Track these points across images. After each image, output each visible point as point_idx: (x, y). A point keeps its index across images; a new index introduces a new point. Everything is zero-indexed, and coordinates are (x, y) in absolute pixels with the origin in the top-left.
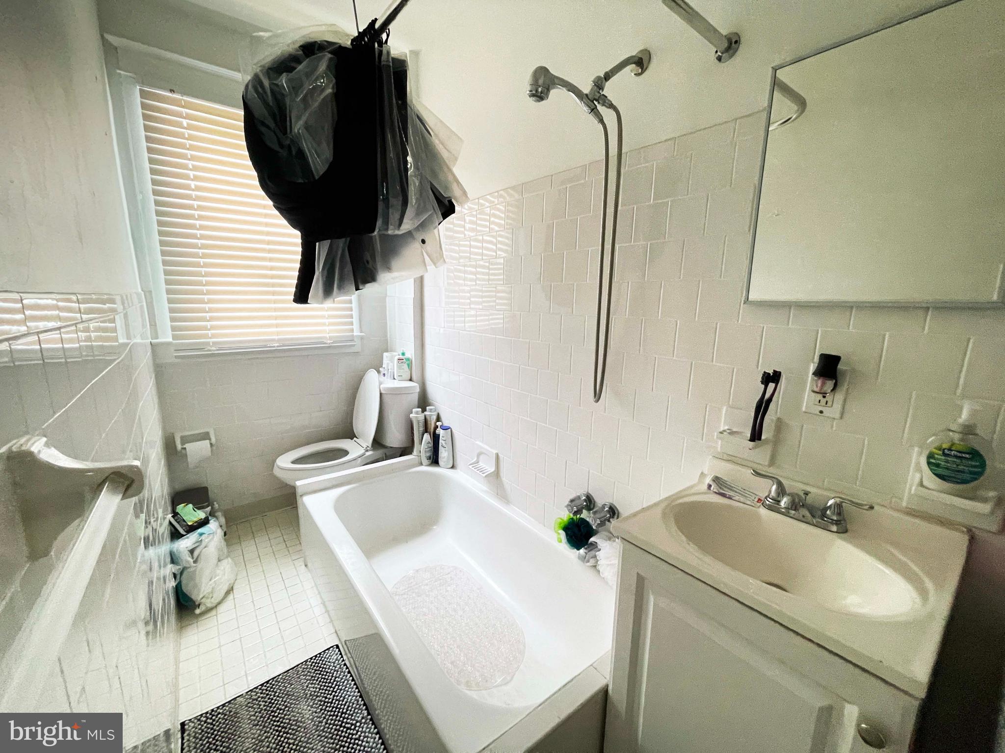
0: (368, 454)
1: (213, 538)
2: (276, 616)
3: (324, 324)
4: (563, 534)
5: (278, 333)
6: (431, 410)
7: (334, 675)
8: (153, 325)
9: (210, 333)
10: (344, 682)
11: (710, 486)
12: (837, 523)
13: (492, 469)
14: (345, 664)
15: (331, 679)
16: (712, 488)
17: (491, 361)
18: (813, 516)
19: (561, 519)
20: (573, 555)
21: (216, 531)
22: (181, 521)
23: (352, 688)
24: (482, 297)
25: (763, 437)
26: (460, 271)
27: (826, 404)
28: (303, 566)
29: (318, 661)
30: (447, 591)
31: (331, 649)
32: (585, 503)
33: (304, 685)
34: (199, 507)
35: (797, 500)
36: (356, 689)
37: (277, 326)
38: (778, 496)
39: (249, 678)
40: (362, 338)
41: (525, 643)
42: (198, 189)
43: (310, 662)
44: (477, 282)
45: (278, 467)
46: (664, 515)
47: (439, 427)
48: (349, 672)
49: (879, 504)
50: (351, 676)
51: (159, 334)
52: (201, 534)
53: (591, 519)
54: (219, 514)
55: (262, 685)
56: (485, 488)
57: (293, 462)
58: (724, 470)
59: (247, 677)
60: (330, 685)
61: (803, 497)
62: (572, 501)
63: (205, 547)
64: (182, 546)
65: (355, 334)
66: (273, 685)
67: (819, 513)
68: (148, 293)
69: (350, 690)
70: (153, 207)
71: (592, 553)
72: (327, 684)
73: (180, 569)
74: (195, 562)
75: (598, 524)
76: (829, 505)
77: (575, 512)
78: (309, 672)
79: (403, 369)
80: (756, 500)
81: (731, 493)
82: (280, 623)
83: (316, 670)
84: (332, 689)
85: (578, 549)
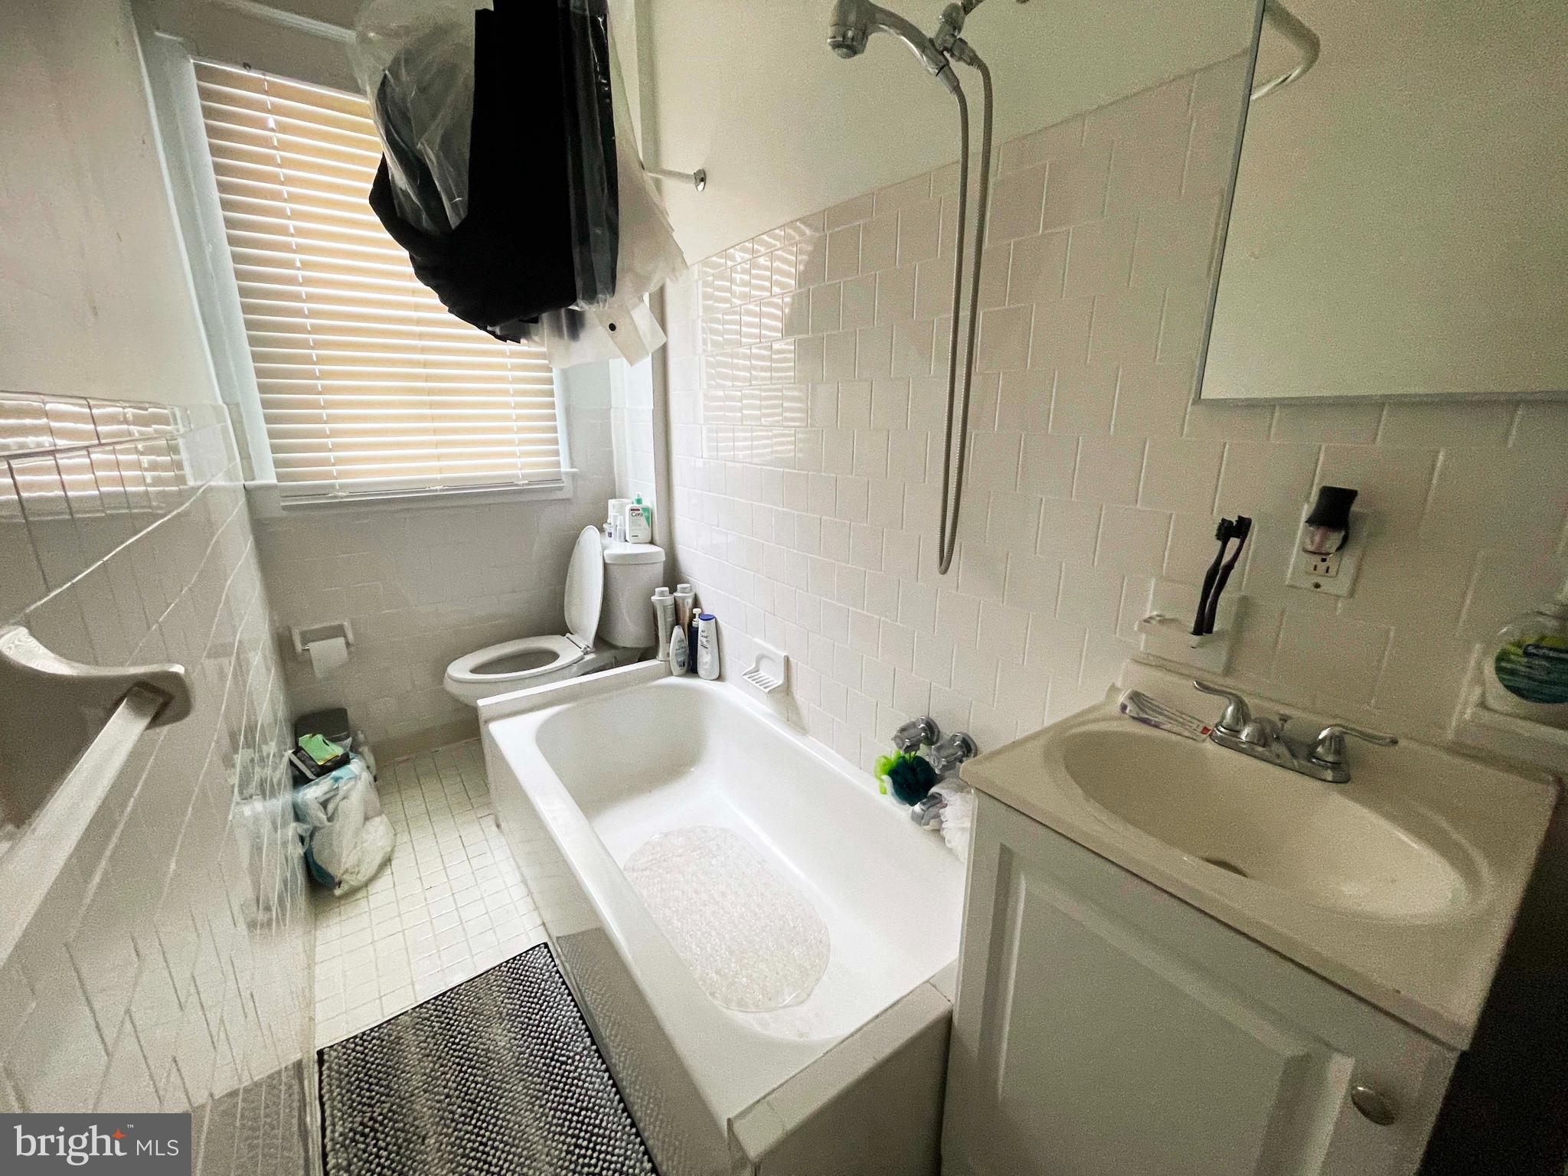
0: (588, 657)
1: (355, 785)
2: (454, 899)
3: (512, 455)
4: (887, 780)
5: (441, 470)
6: (683, 590)
7: (542, 986)
8: (246, 457)
9: (334, 469)
10: (556, 997)
11: (1124, 707)
12: (1335, 766)
13: (779, 681)
14: (557, 972)
15: (537, 992)
16: (1127, 711)
17: (777, 510)
18: (1294, 755)
19: (885, 758)
20: (904, 812)
21: (361, 775)
22: (307, 759)
23: (569, 1006)
24: (760, 408)
25: (1215, 629)
26: (725, 365)
27: (1327, 572)
28: (494, 828)
29: (517, 966)
30: (711, 864)
31: (537, 949)
32: (923, 734)
33: (497, 1000)
34: (333, 738)
35: (1268, 730)
36: (574, 1007)
37: (439, 457)
38: (1238, 724)
39: (417, 987)
40: (573, 476)
41: (829, 945)
42: (300, 233)
43: (505, 967)
44: (753, 382)
45: (451, 678)
46: (1048, 753)
47: (697, 616)
48: (564, 983)
49: (1406, 737)
50: (567, 988)
51: (256, 474)
52: (337, 779)
53: (932, 758)
54: (365, 749)
55: (436, 998)
56: (770, 711)
57: (474, 671)
58: (1150, 681)
59: (413, 986)
60: (536, 1000)
61: (1279, 724)
62: (903, 730)
63: (344, 798)
64: (308, 796)
65: (563, 470)
66: (453, 999)
67: (1304, 751)
68: (234, 407)
69: (565, 1008)
70: (230, 265)
71: (933, 811)
72: (531, 1000)
73: (308, 829)
74: (330, 819)
75: (944, 766)
76: (1321, 737)
77: (908, 747)
78: (504, 981)
79: (640, 525)
80: (1200, 729)
81: (1160, 719)
82: (460, 909)
83: (514, 979)
84: (538, 1006)
85: (912, 804)
